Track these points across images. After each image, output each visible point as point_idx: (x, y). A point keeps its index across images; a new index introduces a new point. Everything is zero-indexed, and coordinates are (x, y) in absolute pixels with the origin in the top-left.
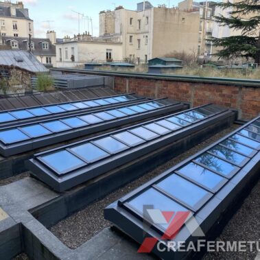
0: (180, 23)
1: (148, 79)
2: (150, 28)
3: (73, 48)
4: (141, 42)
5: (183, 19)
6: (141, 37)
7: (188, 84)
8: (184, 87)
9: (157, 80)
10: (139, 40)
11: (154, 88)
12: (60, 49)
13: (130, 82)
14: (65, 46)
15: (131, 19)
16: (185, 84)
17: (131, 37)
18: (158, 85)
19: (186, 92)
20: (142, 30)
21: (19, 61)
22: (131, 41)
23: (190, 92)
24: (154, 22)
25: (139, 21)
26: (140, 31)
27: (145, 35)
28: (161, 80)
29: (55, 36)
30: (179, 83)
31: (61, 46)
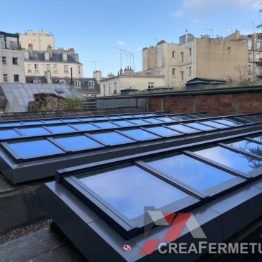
0: (225, 52)
1: (185, 95)
2: (194, 59)
3: (115, 83)
4: (184, 74)
5: (229, 48)
6: (184, 69)
7: (231, 96)
8: (226, 99)
9: (194, 95)
10: (182, 72)
11: (192, 105)
12: (104, 86)
13: (165, 102)
14: (109, 82)
15: (173, 52)
16: (227, 96)
17: (174, 70)
18: (196, 101)
19: (229, 105)
20: (185, 62)
21: (59, 93)
22: (173, 74)
23: (233, 105)
24: (197, 53)
25: (182, 53)
26: (183, 64)
27: (188, 66)
28: (199, 94)
29: (100, 76)
30: (220, 96)
31: (105, 83)
